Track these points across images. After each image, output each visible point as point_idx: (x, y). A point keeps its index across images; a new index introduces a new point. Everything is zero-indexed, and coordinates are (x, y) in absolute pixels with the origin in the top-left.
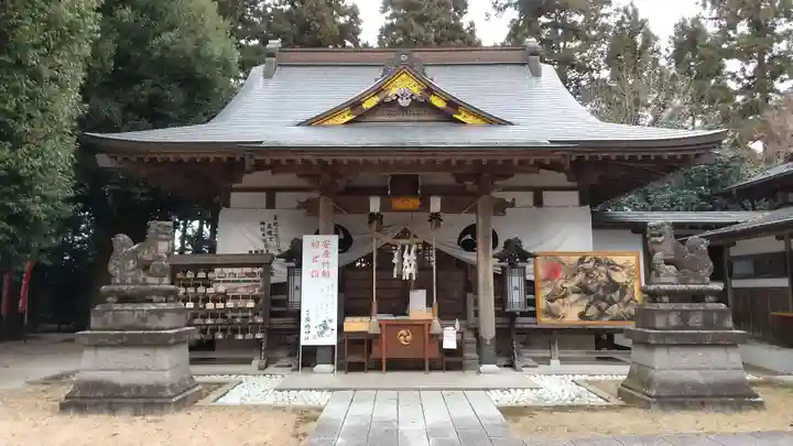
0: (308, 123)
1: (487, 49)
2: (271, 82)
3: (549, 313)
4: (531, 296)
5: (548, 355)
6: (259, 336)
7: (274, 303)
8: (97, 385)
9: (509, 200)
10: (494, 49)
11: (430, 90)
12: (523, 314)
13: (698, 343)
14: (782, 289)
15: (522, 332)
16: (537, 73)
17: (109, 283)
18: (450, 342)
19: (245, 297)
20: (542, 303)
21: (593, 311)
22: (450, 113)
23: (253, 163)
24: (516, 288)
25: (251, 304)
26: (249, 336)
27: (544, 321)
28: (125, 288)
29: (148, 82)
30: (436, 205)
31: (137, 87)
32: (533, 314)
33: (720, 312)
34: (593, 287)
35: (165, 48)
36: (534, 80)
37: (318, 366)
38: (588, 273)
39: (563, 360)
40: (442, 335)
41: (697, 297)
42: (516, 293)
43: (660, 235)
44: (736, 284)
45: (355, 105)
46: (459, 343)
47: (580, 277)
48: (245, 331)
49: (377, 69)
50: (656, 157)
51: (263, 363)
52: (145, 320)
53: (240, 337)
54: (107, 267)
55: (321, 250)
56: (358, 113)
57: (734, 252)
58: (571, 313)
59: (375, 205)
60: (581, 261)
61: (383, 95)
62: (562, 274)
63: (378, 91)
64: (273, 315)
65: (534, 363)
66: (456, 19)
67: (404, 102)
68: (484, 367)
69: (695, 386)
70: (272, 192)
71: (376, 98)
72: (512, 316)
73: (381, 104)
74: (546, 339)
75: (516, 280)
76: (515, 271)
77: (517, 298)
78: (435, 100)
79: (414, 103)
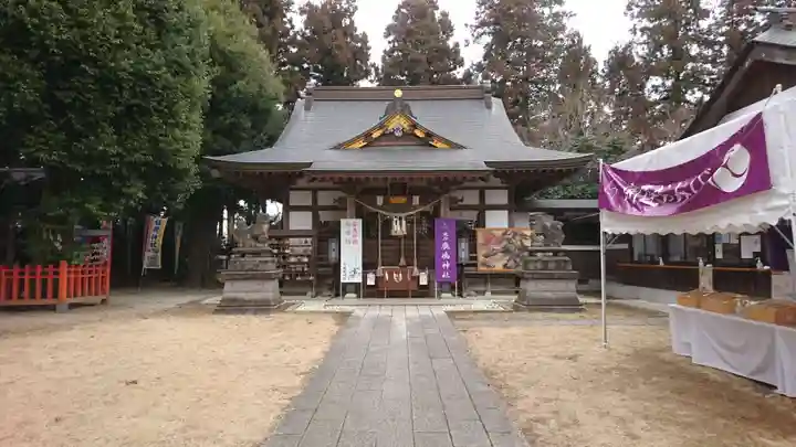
0: (338, 147)
2: (310, 114)
3: (484, 264)
4: (474, 255)
5: (484, 289)
6: (311, 278)
7: (321, 259)
8: (234, 300)
9: (460, 197)
11: (415, 126)
12: (468, 265)
13: (551, 278)
15: (468, 276)
16: (489, 106)
18: (424, 281)
19: (302, 256)
20: (481, 258)
21: (511, 263)
22: (427, 141)
24: (463, 250)
25: (306, 260)
26: (305, 278)
27: (482, 269)
28: (244, 249)
29: (229, 115)
30: (416, 200)
31: (221, 118)
32: (475, 265)
33: (565, 261)
34: (512, 248)
35: (239, 91)
36: (487, 111)
37: (348, 294)
38: (509, 240)
39: (493, 293)
40: (418, 277)
41: (556, 253)
42: (463, 252)
45: (367, 135)
46: (429, 282)
47: (505, 243)
48: (302, 276)
51: (314, 294)
52: (258, 266)
53: (299, 278)
55: (352, 228)
56: (369, 141)
58: (498, 265)
59: (380, 200)
60: (505, 234)
61: (385, 129)
62: (493, 241)
63: (381, 126)
64: (320, 266)
65: (474, 294)
66: (444, 42)
67: (398, 134)
68: (443, 295)
69: (550, 300)
70: (315, 191)
71: (381, 131)
72: (460, 266)
73: (383, 135)
74: (483, 280)
75: (464, 245)
76: (464, 239)
77: (464, 255)
78: (418, 133)
79: (405, 134)
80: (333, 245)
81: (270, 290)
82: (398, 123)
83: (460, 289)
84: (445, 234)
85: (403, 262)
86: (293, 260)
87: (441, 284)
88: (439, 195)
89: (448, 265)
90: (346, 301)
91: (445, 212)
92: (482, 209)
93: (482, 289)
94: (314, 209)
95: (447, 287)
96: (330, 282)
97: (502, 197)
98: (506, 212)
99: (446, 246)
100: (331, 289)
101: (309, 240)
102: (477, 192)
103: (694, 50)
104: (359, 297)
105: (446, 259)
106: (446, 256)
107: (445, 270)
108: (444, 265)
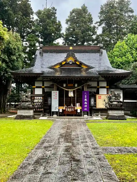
4: (95, 103)
8: (21, 115)
11: (76, 61)
12: (94, 106)
13: (116, 110)
15: (93, 110)
22: (80, 65)
24: (92, 101)
26: (40, 110)
28: (24, 100)
30: (76, 85)
37: (54, 115)
39: (101, 115)
45: (61, 64)
50: (119, 76)
53: (38, 110)
55: (55, 94)
64: (45, 106)
67: (71, 63)
68: (85, 116)
69: (116, 116)
70: (43, 81)
71: (65, 62)
72: (91, 106)
73: (66, 63)
76: (92, 98)
77: (92, 103)
79: (73, 63)
80: (49, 99)
81: (31, 113)
82: (71, 60)
83: (90, 114)
84: (86, 96)
87: (84, 112)
88: (83, 83)
91: (85, 89)
92: (98, 88)
93: (97, 114)
95: (86, 113)
96: (48, 111)
97: (105, 84)
98: (106, 89)
99: (86, 100)
100: (48, 114)
101: (41, 97)
102: (96, 82)
104: (57, 116)
105: (86, 104)
106: (86, 103)
107: (86, 108)
108: (85, 106)
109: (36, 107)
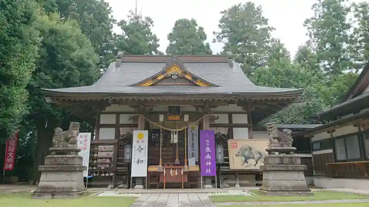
0: (133, 85)
1: (214, 56)
2: (118, 69)
4: (227, 157)
5: (234, 183)
6: (111, 174)
7: (118, 161)
8: (47, 188)
9: (216, 116)
10: (217, 56)
11: (185, 73)
12: (223, 165)
14: (331, 153)
15: (224, 173)
16: (231, 66)
17: (53, 147)
19: (106, 158)
20: (231, 160)
22: (193, 82)
23: (112, 100)
24: (220, 153)
25: (108, 161)
26: (107, 175)
27: (233, 168)
28: (59, 148)
30: (186, 118)
32: (228, 165)
36: (230, 69)
37: (137, 186)
39: (241, 185)
42: (220, 155)
43: (271, 128)
44: (315, 153)
45: (154, 78)
48: (105, 173)
49: (163, 64)
50: (276, 99)
51: (113, 186)
52: (67, 161)
53: (103, 175)
54: (52, 140)
56: (155, 81)
57: (313, 139)
59: (161, 118)
61: (166, 74)
63: (163, 73)
64: (118, 166)
65: (228, 186)
66: (201, 42)
67: (174, 77)
68: (206, 186)
70: (118, 114)
71: (163, 76)
72: (218, 165)
73: (165, 78)
74: (234, 176)
75: (220, 150)
76: (219, 146)
77: (220, 157)
78: (187, 77)
79: (179, 77)
80: (127, 150)
82: (175, 71)
83: (218, 182)
84: (208, 141)
85: (177, 161)
86: (99, 161)
87: (205, 178)
88: (202, 115)
89: (210, 164)
90: (135, 190)
91: (206, 126)
92: (231, 126)
93: (234, 182)
94: (117, 126)
95: (209, 180)
96: (124, 177)
97: (243, 119)
98: (247, 128)
99: (208, 149)
100: (124, 183)
101: (113, 146)
102: (227, 115)
103: (345, 46)
104: (144, 188)
105: (209, 159)
106: (208, 157)
107: (208, 167)
108: (207, 164)
109: (103, 168)
